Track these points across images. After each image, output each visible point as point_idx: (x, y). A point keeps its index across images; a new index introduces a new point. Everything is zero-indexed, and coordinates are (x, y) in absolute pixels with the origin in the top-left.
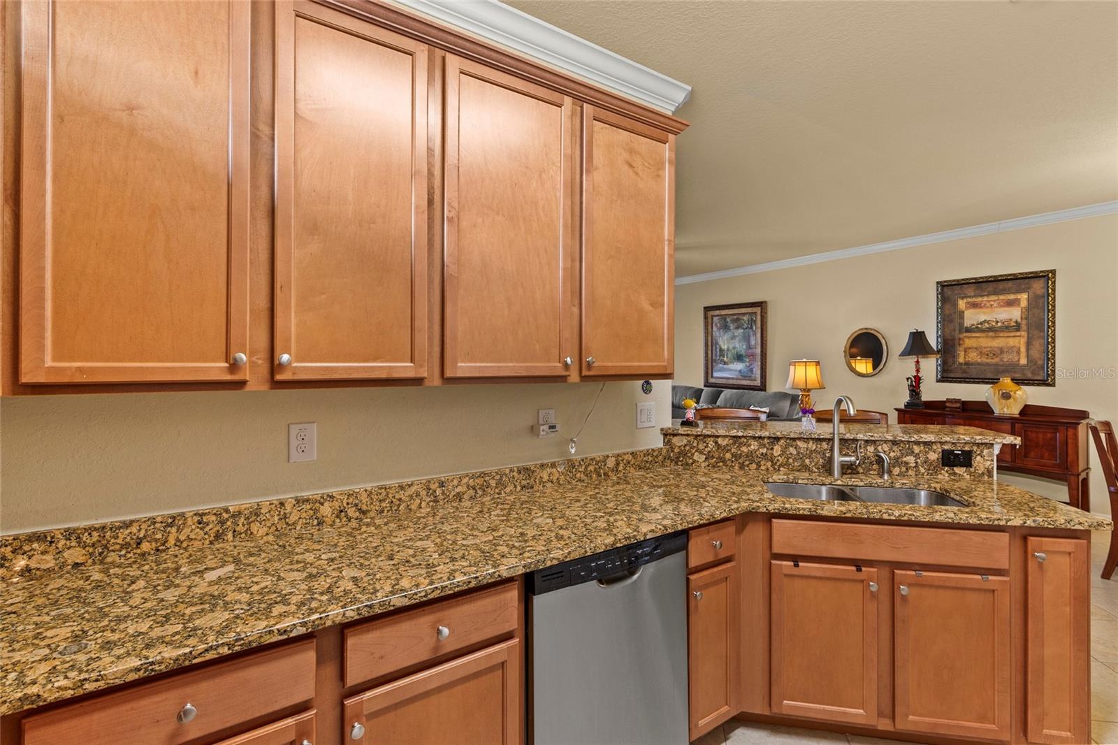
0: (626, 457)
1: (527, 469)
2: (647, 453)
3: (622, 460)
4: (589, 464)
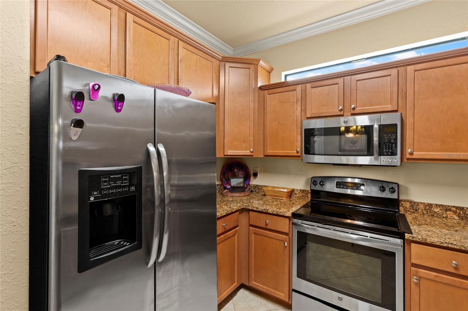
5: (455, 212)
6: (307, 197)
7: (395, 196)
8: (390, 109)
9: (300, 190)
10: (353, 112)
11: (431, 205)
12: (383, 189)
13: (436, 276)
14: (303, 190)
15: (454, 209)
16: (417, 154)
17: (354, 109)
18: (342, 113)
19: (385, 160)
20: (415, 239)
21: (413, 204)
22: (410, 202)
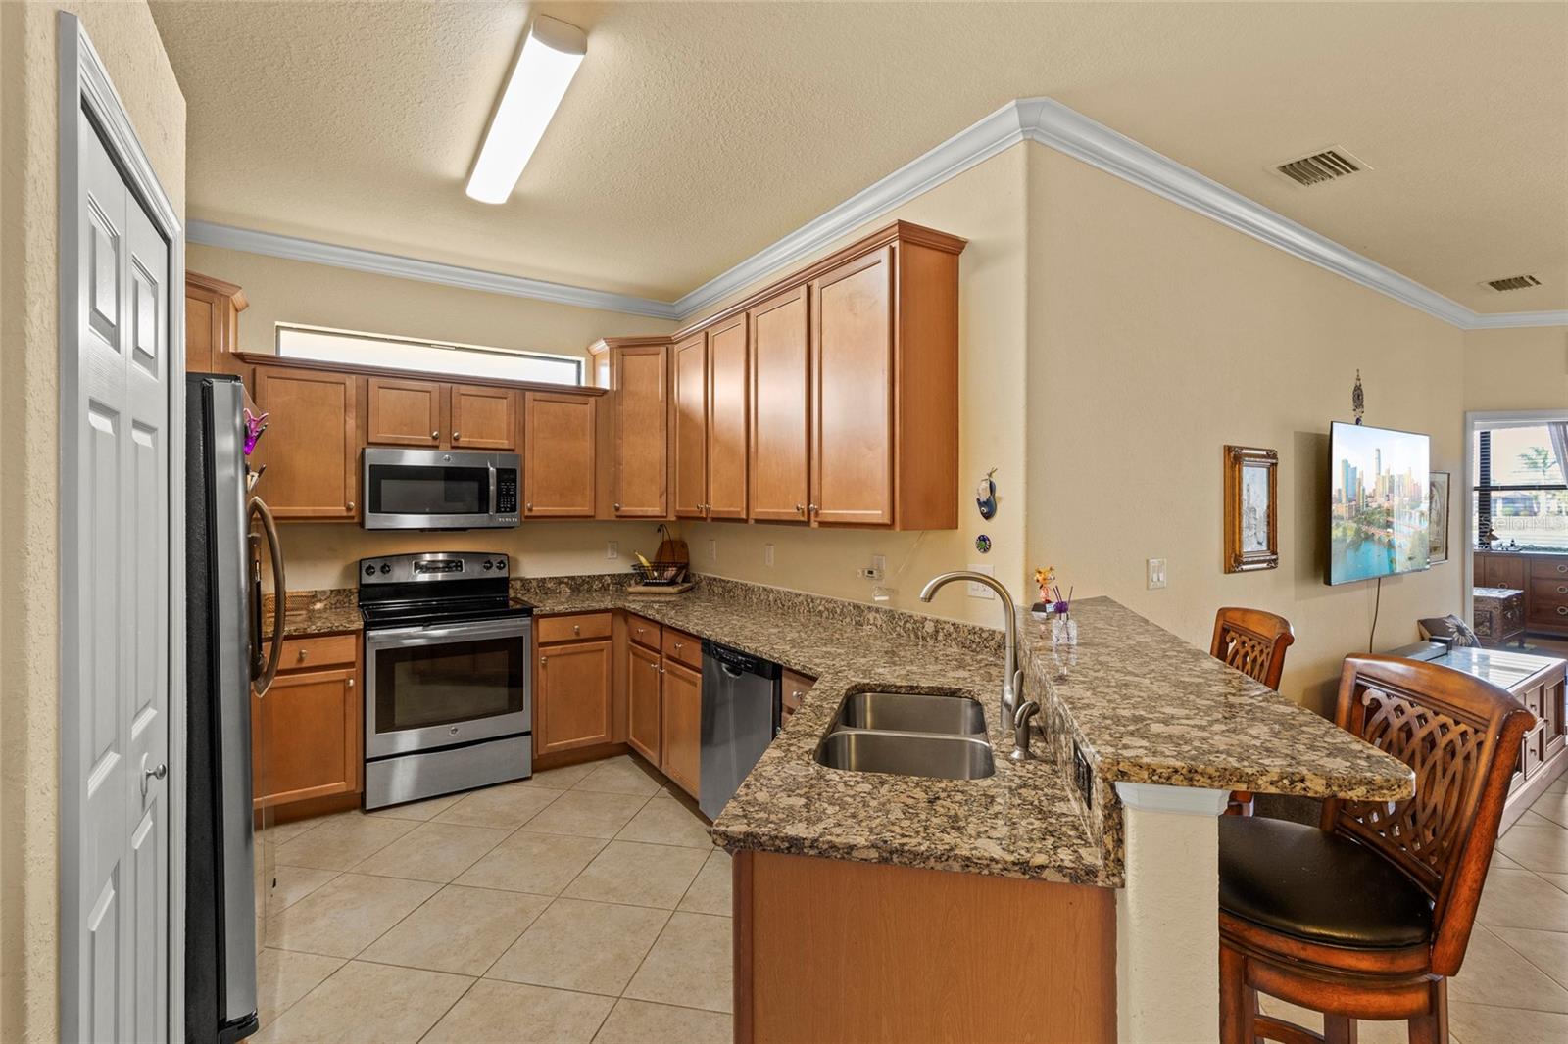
0: (946, 626)
1: (859, 607)
2: (973, 631)
3: (943, 629)
4: (908, 621)
5: (567, 583)
6: (350, 602)
7: (503, 573)
8: (506, 447)
9: (332, 591)
10: (454, 443)
11: (545, 579)
12: (488, 566)
13: (562, 649)
14: (339, 591)
15: (566, 580)
16: (538, 510)
17: (456, 439)
18: (436, 443)
19: (503, 519)
20: (543, 612)
21: (525, 582)
22: (522, 579)
